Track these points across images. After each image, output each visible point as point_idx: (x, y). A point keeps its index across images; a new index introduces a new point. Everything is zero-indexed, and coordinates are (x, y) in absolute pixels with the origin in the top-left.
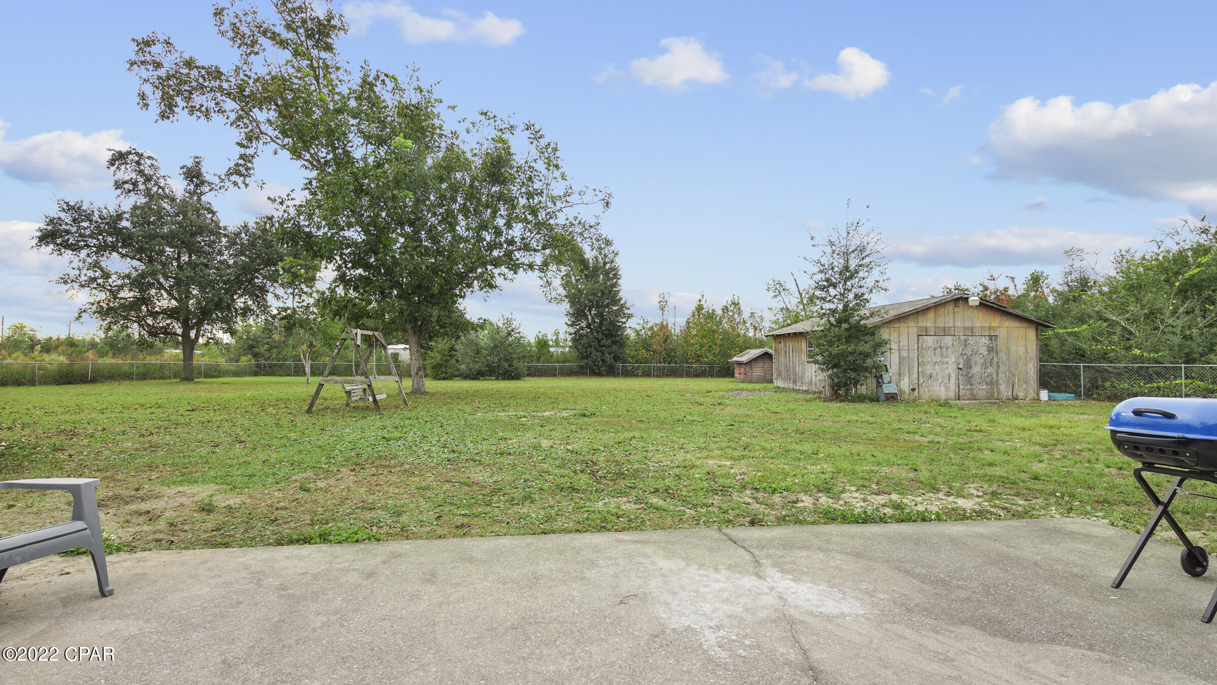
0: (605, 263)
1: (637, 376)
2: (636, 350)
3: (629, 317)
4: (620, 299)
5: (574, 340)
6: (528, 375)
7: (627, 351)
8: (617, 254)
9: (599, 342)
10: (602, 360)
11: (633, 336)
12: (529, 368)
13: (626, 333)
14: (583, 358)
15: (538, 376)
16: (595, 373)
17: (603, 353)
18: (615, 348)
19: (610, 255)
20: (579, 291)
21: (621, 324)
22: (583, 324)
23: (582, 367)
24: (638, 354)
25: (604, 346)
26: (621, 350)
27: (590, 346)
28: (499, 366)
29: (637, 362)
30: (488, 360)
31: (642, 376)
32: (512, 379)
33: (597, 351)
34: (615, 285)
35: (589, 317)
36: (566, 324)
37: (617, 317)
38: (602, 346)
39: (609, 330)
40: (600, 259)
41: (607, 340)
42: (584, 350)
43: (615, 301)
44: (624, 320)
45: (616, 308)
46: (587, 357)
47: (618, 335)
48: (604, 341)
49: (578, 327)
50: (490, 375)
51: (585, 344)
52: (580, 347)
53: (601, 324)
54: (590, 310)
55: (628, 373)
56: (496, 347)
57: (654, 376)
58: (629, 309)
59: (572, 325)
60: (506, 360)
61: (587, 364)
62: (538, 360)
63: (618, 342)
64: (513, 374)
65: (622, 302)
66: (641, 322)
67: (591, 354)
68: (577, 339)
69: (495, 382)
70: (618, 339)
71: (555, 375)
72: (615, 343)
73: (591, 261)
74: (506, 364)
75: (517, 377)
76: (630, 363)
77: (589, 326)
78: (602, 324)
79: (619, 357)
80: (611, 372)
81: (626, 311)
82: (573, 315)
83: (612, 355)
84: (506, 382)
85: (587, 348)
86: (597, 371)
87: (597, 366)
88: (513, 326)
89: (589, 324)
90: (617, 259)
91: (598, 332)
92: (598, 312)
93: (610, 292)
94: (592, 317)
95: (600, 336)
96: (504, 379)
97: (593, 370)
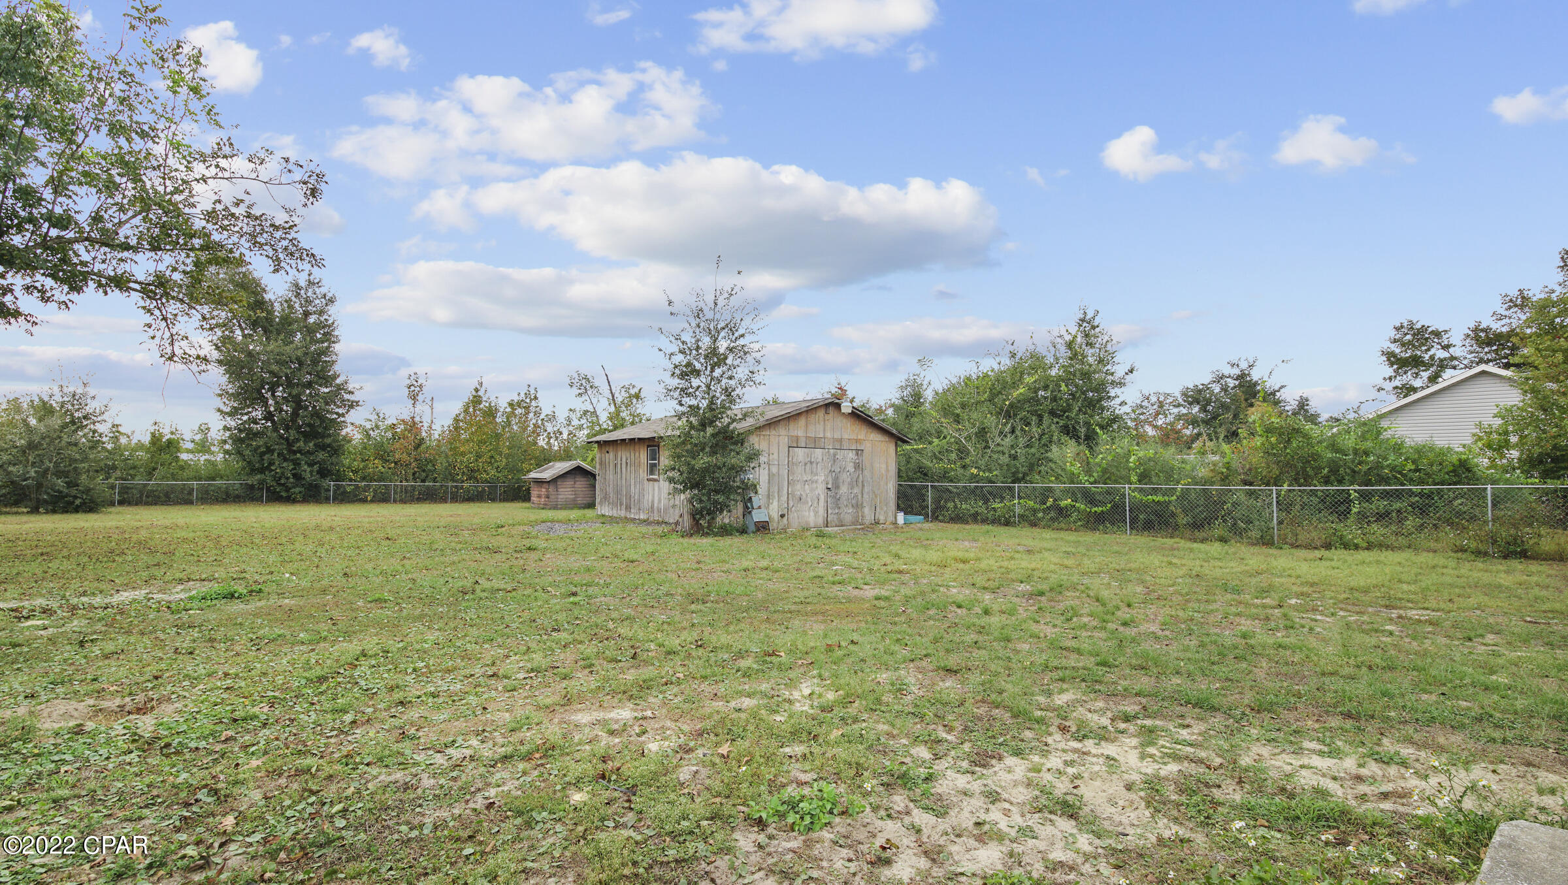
0: (307, 314)
1: (364, 501)
2: (363, 461)
3: (351, 407)
4: (335, 376)
5: (237, 440)
6: (121, 503)
7: (347, 462)
8: (332, 301)
9: (290, 444)
10: (294, 475)
11: (357, 437)
12: (124, 490)
13: (344, 433)
14: (253, 471)
15: (147, 504)
16: (279, 495)
17: (297, 463)
18: (322, 455)
19: (317, 302)
20: (250, 354)
21: (335, 416)
22: (258, 414)
23: (252, 487)
24: (365, 467)
25: (300, 451)
26: (334, 459)
27: (270, 451)
28: (39, 486)
29: (363, 479)
30: (9, 473)
31: (372, 501)
32: (77, 510)
33: (285, 460)
34: (326, 352)
35: (271, 402)
36: (219, 410)
37: (327, 404)
38: (295, 453)
39: (309, 425)
40: (297, 305)
41: (305, 442)
42: (257, 458)
43: (327, 380)
44: (340, 411)
45: (326, 390)
46: (262, 470)
47: (329, 436)
48: (301, 444)
49: (245, 418)
50: (16, 503)
51: (259, 447)
52: (247, 452)
53: (295, 414)
54: (273, 390)
55: (343, 498)
56: (32, 446)
57: (395, 501)
58: (351, 393)
59: (231, 414)
60: (59, 474)
61: (261, 482)
62: (150, 473)
63: (329, 446)
64: (78, 502)
65: (338, 381)
66: (374, 417)
67: (271, 464)
68: (243, 439)
69: (25, 518)
70: (328, 441)
71: (188, 502)
72: (323, 447)
73: (277, 306)
74: (60, 483)
75: (90, 506)
76: (351, 480)
77: (269, 416)
78: (298, 415)
79: (329, 471)
80: (313, 495)
81: (347, 396)
82: (235, 396)
83: (316, 467)
84: (57, 517)
85: (263, 454)
86: (284, 494)
87: (283, 485)
88: (89, 409)
89: (270, 413)
90: (332, 310)
91: (287, 429)
92: (290, 394)
93: (315, 362)
94: (277, 403)
95: (293, 434)
96: (54, 512)
97: (275, 492)
